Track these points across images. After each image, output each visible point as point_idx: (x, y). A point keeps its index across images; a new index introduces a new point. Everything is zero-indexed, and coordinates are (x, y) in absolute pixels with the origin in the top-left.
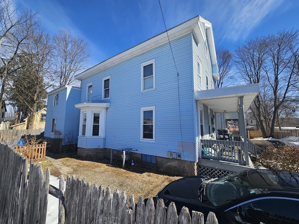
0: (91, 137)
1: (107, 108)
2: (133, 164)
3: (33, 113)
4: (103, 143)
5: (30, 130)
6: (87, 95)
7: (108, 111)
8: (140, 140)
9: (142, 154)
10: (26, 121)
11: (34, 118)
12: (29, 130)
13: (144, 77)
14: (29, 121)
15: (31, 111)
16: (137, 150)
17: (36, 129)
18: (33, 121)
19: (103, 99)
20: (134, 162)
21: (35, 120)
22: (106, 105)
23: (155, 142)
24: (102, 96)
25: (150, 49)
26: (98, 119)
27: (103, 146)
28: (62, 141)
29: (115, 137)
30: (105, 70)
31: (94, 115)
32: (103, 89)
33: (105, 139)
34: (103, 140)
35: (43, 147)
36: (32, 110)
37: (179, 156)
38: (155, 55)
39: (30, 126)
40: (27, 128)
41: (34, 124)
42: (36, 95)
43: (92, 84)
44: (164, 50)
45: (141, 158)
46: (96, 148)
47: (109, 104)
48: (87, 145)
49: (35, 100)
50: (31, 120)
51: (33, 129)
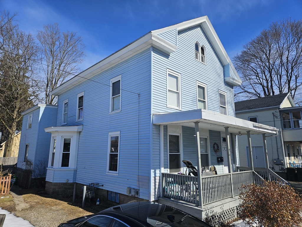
0: (60, 168)
1: (80, 132)
2: (98, 203)
3: (11, 136)
4: (73, 176)
5: (8, 158)
6: (63, 114)
7: (80, 136)
8: (106, 173)
9: (108, 191)
10: (4, 146)
11: (12, 142)
12: (6, 158)
13: (113, 96)
14: (7, 146)
15: (10, 133)
16: (103, 186)
17: (15, 156)
18: (12, 146)
19: (77, 121)
20: (100, 201)
21: (14, 144)
22: (77, 128)
23: (118, 175)
24: (76, 117)
25: (118, 63)
26: (69, 146)
27: (72, 180)
28: (32, 173)
29: (84, 168)
30: (79, 85)
31: (64, 141)
32: (77, 108)
33: (75, 171)
34: (73, 172)
35: (7, 180)
36: (11, 131)
37: (137, 193)
38: (122, 71)
39: (7, 152)
40: (4, 156)
41: (12, 150)
42: (16, 112)
43: (68, 102)
44: (129, 65)
45: (106, 196)
46: (65, 182)
47: (81, 127)
48: (54, 178)
49: (14, 118)
50: (9, 145)
51: (12, 156)
